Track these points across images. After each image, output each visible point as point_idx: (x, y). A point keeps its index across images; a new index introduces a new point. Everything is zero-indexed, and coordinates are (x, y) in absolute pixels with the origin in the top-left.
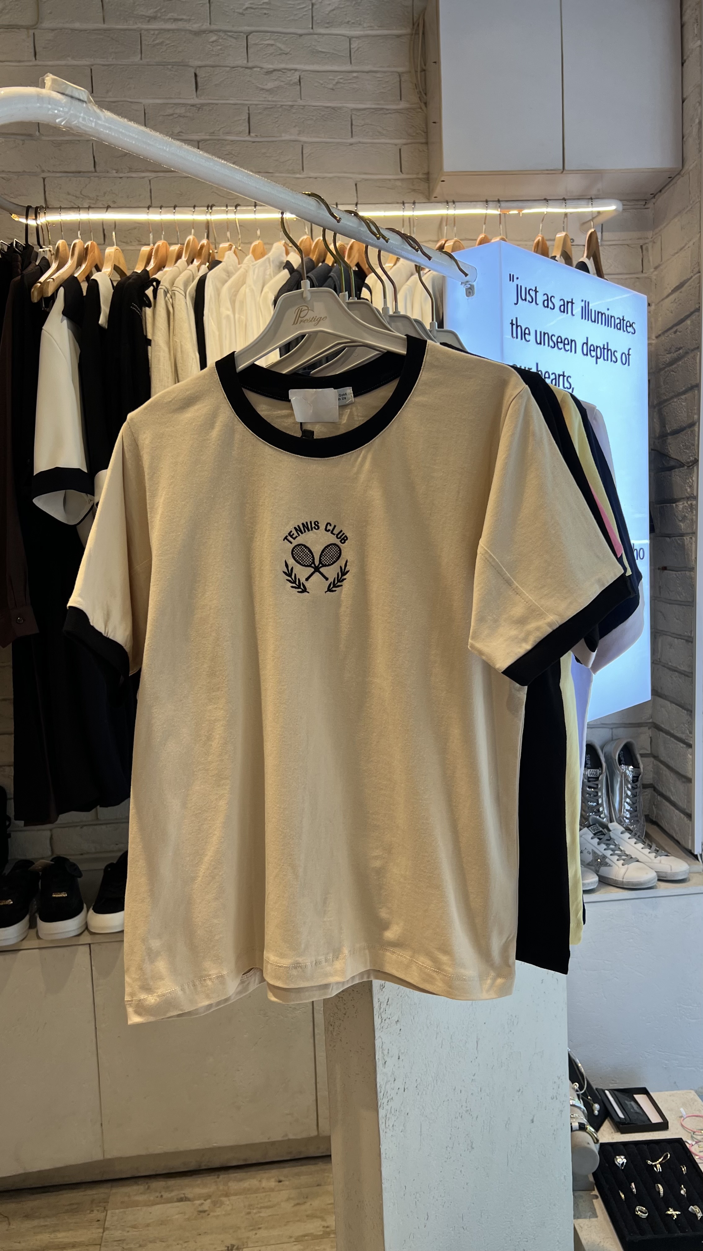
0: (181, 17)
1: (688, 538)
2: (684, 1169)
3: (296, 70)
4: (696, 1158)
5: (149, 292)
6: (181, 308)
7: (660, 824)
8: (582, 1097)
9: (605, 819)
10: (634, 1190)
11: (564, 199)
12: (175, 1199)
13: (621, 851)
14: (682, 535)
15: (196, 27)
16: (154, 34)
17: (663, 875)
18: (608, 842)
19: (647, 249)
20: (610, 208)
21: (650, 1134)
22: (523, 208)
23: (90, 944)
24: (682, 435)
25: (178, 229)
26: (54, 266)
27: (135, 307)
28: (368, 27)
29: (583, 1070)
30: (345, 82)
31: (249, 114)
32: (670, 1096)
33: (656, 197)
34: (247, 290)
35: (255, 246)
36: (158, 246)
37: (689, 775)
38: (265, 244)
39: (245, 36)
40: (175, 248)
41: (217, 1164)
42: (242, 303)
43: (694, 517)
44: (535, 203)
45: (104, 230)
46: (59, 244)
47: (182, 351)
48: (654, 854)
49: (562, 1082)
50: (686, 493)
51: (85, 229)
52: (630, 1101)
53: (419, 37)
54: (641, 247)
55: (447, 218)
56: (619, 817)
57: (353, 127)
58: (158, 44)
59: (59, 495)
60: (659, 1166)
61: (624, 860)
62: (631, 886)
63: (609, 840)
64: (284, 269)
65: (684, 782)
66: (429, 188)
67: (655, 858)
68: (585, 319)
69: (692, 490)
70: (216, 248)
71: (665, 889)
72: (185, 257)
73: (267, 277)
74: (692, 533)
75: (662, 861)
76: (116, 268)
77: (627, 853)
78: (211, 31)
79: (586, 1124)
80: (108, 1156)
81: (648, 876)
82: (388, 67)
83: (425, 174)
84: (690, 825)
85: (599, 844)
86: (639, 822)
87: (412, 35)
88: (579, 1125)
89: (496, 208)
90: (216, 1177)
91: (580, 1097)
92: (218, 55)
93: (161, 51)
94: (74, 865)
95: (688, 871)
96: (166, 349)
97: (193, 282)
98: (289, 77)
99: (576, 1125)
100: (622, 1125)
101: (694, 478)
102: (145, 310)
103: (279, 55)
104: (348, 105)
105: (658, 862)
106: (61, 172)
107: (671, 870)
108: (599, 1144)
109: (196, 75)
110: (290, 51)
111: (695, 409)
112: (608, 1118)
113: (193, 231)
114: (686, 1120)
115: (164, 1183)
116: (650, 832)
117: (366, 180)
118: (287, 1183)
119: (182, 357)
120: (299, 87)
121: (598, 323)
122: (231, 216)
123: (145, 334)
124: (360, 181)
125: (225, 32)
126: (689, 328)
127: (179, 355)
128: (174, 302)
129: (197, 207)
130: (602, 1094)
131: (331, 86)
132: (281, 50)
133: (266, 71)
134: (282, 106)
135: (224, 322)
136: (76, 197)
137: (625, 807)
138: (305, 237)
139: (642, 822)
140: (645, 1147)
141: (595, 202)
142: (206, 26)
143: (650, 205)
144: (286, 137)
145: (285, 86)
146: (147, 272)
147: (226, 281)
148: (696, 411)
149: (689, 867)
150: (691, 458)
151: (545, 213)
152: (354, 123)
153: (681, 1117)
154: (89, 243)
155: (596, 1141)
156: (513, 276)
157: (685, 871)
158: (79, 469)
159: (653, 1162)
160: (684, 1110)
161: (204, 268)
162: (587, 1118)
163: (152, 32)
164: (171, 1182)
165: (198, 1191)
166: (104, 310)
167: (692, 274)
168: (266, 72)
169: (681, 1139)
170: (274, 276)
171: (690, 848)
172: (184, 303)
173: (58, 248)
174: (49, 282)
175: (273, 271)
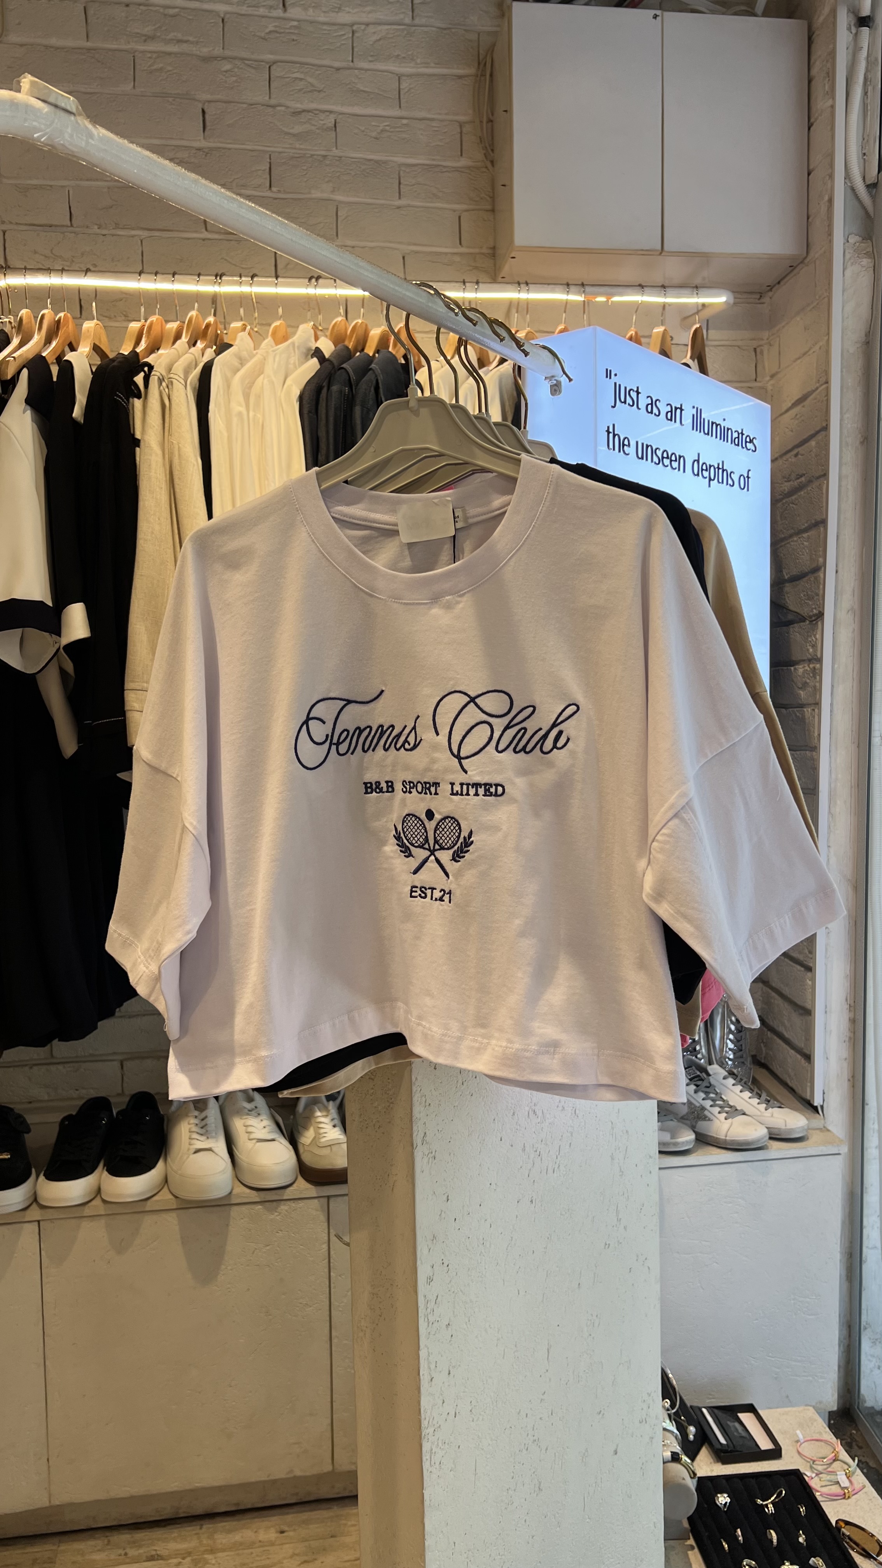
0: (185, 38)
1: (809, 709)
2: (802, 1510)
3: (331, 112)
4: (817, 1494)
5: (139, 379)
6: (180, 401)
7: (771, 1067)
8: (674, 1418)
9: (703, 1060)
10: (740, 1539)
11: (663, 287)
12: (144, 1558)
13: (724, 1101)
14: (802, 706)
15: (205, 51)
16: (150, 58)
17: (775, 1131)
18: (707, 1090)
19: (762, 352)
20: (719, 299)
21: (759, 1465)
22: (613, 295)
23: (39, 1221)
24: (802, 582)
25: (176, 301)
26: (15, 342)
27: (120, 397)
28: (422, 63)
29: (674, 1383)
30: (392, 130)
31: (270, 163)
32: (783, 1414)
33: (774, 289)
34: (266, 381)
35: (276, 327)
36: (152, 323)
37: (809, 1006)
38: (289, 326)
39: (268, 66)
40: (173, 326)
41: (200, 1511)
42: (259, 397)
43: (817, 684)
44: (629, 290)
45: (80, 300)
46: (23, 314)
47: (179, 455)
48: (764, 1105)
49: (653, 1400)
50: (807, 654)
51: (57, 297)
52: (734, 1422)
53: (485, 80)
54: (755, 350)
55: (518, 303)
56: (720, 1058)
57: (401, 186)
58: (156, 70)
59: (16, 634)
60: (770, 1506)
61: (727, 1113)
62: (736, 1146)
63: (708, 1087)
64: (312, 358)
65: (801, 1014)
66: (495, 265)
67: (766, 1110)
68: (697, 430)
69: (815, 651)
70: (225, 329)
71: (777, 1149)
72: (186, 337)
73: (291, 366)
74: (815, 704)
75: (774, 1115)
76: (96, 349)
77: (731, 1103)
78: (224, 58)
79: (680, 1453)
80: (56, 1502)
81: (758, 1133)
82: (446, 114)
83: (491, 248)
84: (809, 1069)
85: (696, 1092)
86: (745, 1064)
87: (477, 76)
88: (672, 1455)
89: (579, 293)
90: (198, 1527)
91: (672, 1419)
92: (232, 88)
93: (161, 78)
94: (20, 1116)
95: (806, 1127)
96: (159, 452)
97: (195, 369)
98: (323, 120)
99: (668, 1454)
100: (724, 1453)
101: (817, 636)
102: (133, 401)
103: (309, 91)
104: (395, 159)
105: (769, 1115)
106: (26, 224)
107: (786, 1126)
108: (697, 1479)
109: (203, 112)
110: (324, 88)
111: (820, 551)
112: (706, 1444)
113: (196, 305)
114: (803, 1445)
115: (130, 1536)
116: (757, 1077)
117: (417, 252)
118: (291, 1534)
119: (180, 463)
120: (334, 133)
121: (712, 436)
122: (246, 289)
123: (132, 432)
124: (409, 254)
125: (243, 59)
126: (814, 450)
127: (176, 461)
128: (171, 392)
129: (203, 275)
130: (699, 1413)
131: (374, 134)
132: (312, 85)
133: (292, 110)
134: (312, 155)
135: (235, 420)
136: (46, 257)
137: (727, 1046)
138: (340, 319)
139: (749, 1065)
140: (753, 1481)
141: (701, 291)
142: (218, 51)
143: (766, 299)
144: (316, 194)
145: (317, 130)
146: (137, 354)
147: (238, 370)
148: (821, 553)
149: (807, 1122)
150: (815, 611)
151: (640, 302)
152: (402, 181)
153: (798, 1441)
154: (62, 315)
155: (692, 1476)
156: (610, 371)
157: (802, 1127)
158: (41, 603)
159: (763, 1501)
160: (802, 1433)
161: (210, 353)
162: (681, 1445)
163: (149, 55)
164: (140, 1535)
165: (173, 1546)
166: (81, 402)
167: (818, 385)
168: (293, 113)
169: (798, 1470)
170: (300, 366)
171: (808, 1098)
172: (184, 395)
173: (21, 319)
174: (8, 361)
175: (298, 360)
